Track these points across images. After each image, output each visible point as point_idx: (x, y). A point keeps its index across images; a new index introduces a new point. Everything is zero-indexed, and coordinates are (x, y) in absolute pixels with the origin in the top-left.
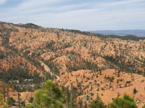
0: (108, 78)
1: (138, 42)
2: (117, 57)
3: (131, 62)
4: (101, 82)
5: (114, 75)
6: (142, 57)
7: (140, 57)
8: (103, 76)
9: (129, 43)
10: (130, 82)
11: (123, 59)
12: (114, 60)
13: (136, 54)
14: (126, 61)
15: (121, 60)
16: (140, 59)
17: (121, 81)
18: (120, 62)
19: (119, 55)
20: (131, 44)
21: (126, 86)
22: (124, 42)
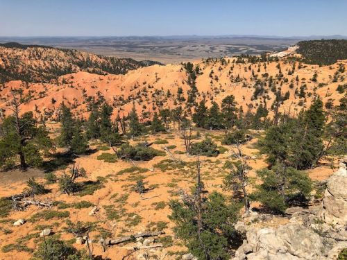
0: (16, 90)
1: (26, 51)
2: (7, 67)
3: (25, 72)
4: (8, 96)
5: (22, 87)
6: (36, 66)
7: (33, 66)
8: (8, 89)
9: (15, 52)
10: (44, 92)
11: (15, 70)
12: (5, 70)
13: (29, 63)
14: (20, 71)
15: (13, 70)
16: (34, 68)
17: (33, 92)
18: (12, 73)
19: (9, 64)
20: (19, 53)
21: (41, 97)
22: (10, 51)
